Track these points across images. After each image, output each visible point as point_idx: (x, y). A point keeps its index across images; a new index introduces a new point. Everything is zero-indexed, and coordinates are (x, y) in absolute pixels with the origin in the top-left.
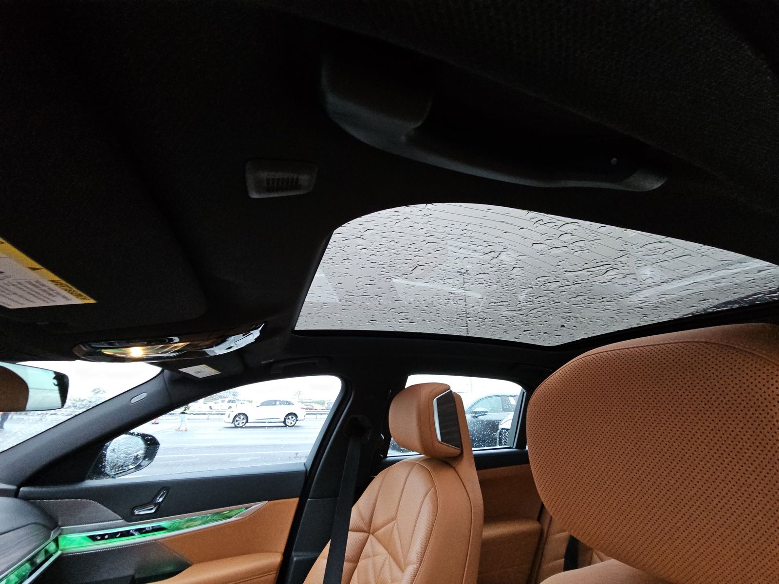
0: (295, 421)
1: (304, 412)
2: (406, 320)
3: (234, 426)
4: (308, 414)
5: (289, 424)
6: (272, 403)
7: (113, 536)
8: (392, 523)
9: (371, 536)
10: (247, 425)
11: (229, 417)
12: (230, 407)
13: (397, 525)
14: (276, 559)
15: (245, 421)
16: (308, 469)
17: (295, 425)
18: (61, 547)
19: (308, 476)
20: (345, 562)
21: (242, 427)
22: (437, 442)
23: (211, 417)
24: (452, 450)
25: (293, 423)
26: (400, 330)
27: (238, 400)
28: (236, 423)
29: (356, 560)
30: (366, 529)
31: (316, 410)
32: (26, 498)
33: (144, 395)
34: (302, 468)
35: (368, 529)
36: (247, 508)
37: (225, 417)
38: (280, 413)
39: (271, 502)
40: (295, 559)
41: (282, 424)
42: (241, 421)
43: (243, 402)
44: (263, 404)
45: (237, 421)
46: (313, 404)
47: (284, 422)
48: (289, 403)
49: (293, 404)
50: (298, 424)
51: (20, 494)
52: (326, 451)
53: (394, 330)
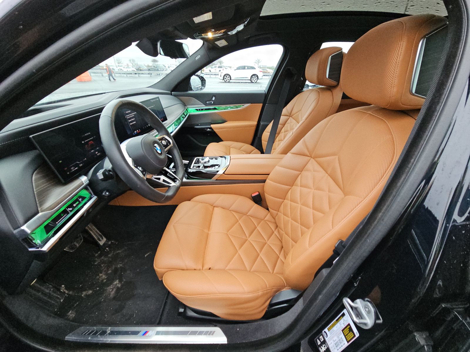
0: (257, 79)
1: (262, 74)
2: (324, 3)
3: (224, 81)
4: (264, 76)
5: (253, 81)
6: (244, 68)
7: (202, 110)
8: (299, 112)
9: (291, 117)
10: (231, 81)
11: (221, 76)
12: (220, 71)
13: (301, 113)
14: (255, 123)
15: (229, 79)
16: (266, 93)
17: (257, 82)
18: (189, 112)
19: (266, 95)
20: (279, 125)
21: (229, 82)
22: (326, 79)
23: (212, 76)
24: (334, 83)
25: (256, 81)
26: (321, 10)
27: (223, 66)
28: (225, 80)
29: (284, 125)
30: (289, 115)
31: (269, 73)
32: (175, 96)
33: (199, 56)
34: (264, 92)
35: (290, 115)
36: (243, 106)
37: (219, 76)
38: (248, 73)
39: (252, 104)
40: (262, 124)
41: (250, 81)
42: (228, 78)
43: (226, 68)
44: (238, 68)
45: (225, 78)
46: (268, 70)
47: (250, 80)
48: (253, 68)
49: (255, 69)
50: (259, 81)
51: (172, 94)
52: (274, 86)
53: (317, 11)
